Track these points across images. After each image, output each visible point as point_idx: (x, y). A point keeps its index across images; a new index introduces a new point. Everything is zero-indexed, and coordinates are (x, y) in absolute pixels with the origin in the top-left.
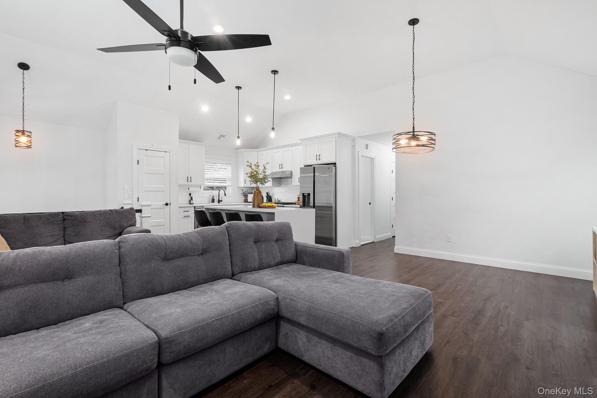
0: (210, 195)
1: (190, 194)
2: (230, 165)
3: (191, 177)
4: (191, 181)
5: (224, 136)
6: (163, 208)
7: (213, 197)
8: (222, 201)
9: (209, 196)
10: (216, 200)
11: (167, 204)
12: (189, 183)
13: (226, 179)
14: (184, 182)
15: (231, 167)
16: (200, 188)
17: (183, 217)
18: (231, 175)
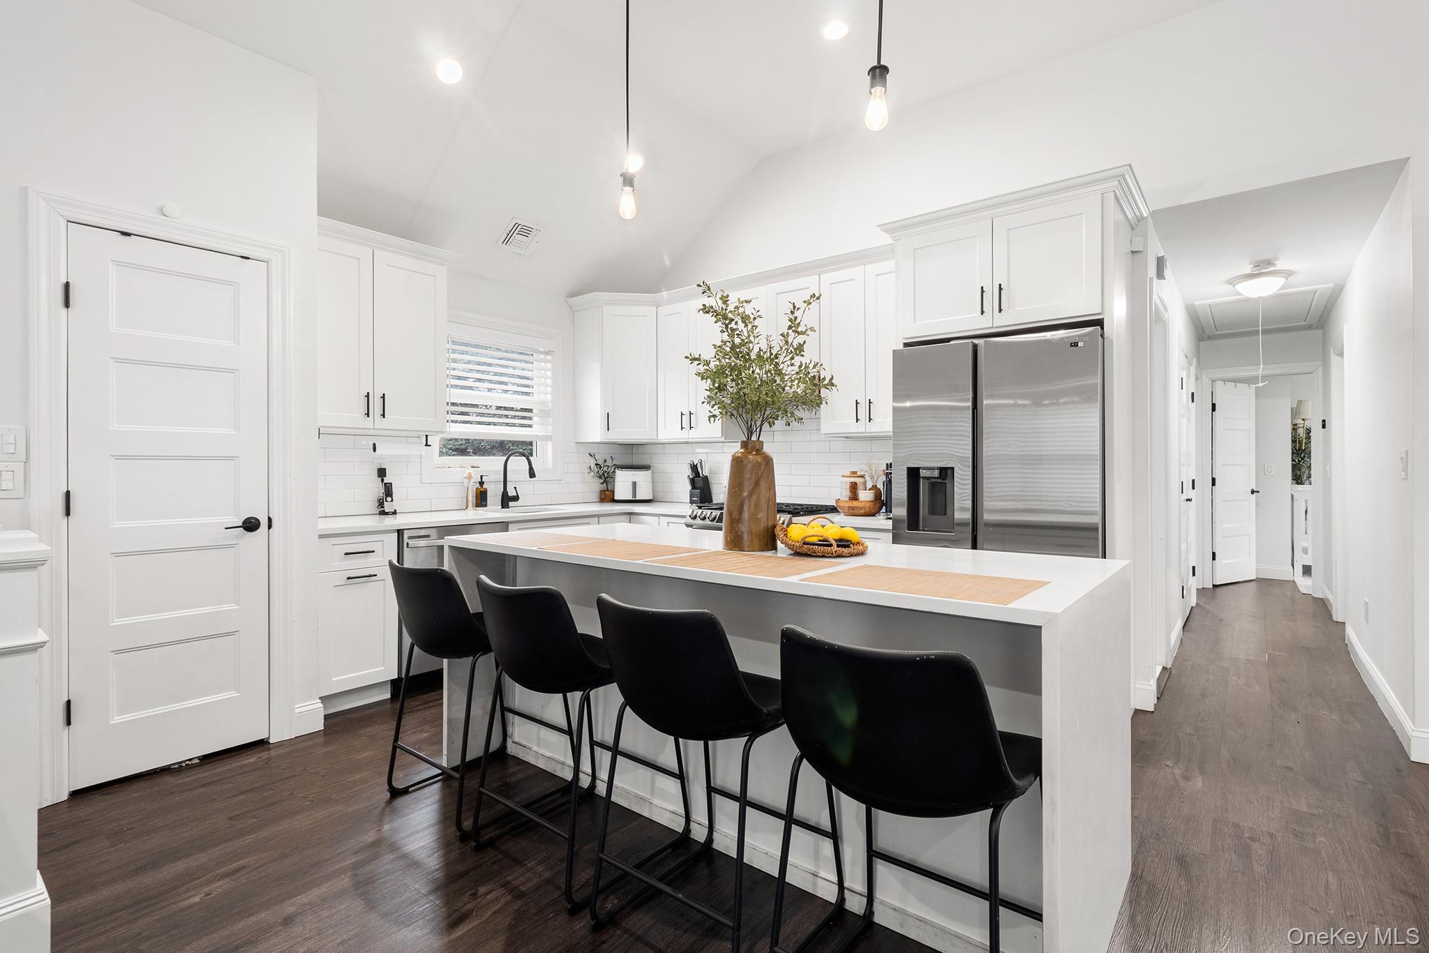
0: (470, 474)
1: (382, 473)
2: (549, 357)
3: (383, 397)
4: (383, 415)
5: (525, 231)
6: (232, 546)
7: (481, 483)
8: (516, 498)
9: (466, 481)
10: (494, 493)
11: (251, 525)
12: (376, 421)
13: (530, 411)
14: (353, 417)
15: (549, 365)
16: (427, 445)
17: (344, 581)
18: (549, 397)
